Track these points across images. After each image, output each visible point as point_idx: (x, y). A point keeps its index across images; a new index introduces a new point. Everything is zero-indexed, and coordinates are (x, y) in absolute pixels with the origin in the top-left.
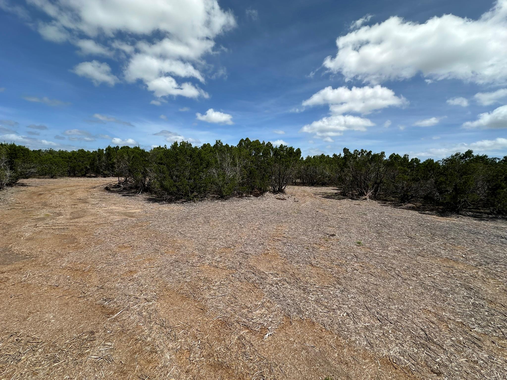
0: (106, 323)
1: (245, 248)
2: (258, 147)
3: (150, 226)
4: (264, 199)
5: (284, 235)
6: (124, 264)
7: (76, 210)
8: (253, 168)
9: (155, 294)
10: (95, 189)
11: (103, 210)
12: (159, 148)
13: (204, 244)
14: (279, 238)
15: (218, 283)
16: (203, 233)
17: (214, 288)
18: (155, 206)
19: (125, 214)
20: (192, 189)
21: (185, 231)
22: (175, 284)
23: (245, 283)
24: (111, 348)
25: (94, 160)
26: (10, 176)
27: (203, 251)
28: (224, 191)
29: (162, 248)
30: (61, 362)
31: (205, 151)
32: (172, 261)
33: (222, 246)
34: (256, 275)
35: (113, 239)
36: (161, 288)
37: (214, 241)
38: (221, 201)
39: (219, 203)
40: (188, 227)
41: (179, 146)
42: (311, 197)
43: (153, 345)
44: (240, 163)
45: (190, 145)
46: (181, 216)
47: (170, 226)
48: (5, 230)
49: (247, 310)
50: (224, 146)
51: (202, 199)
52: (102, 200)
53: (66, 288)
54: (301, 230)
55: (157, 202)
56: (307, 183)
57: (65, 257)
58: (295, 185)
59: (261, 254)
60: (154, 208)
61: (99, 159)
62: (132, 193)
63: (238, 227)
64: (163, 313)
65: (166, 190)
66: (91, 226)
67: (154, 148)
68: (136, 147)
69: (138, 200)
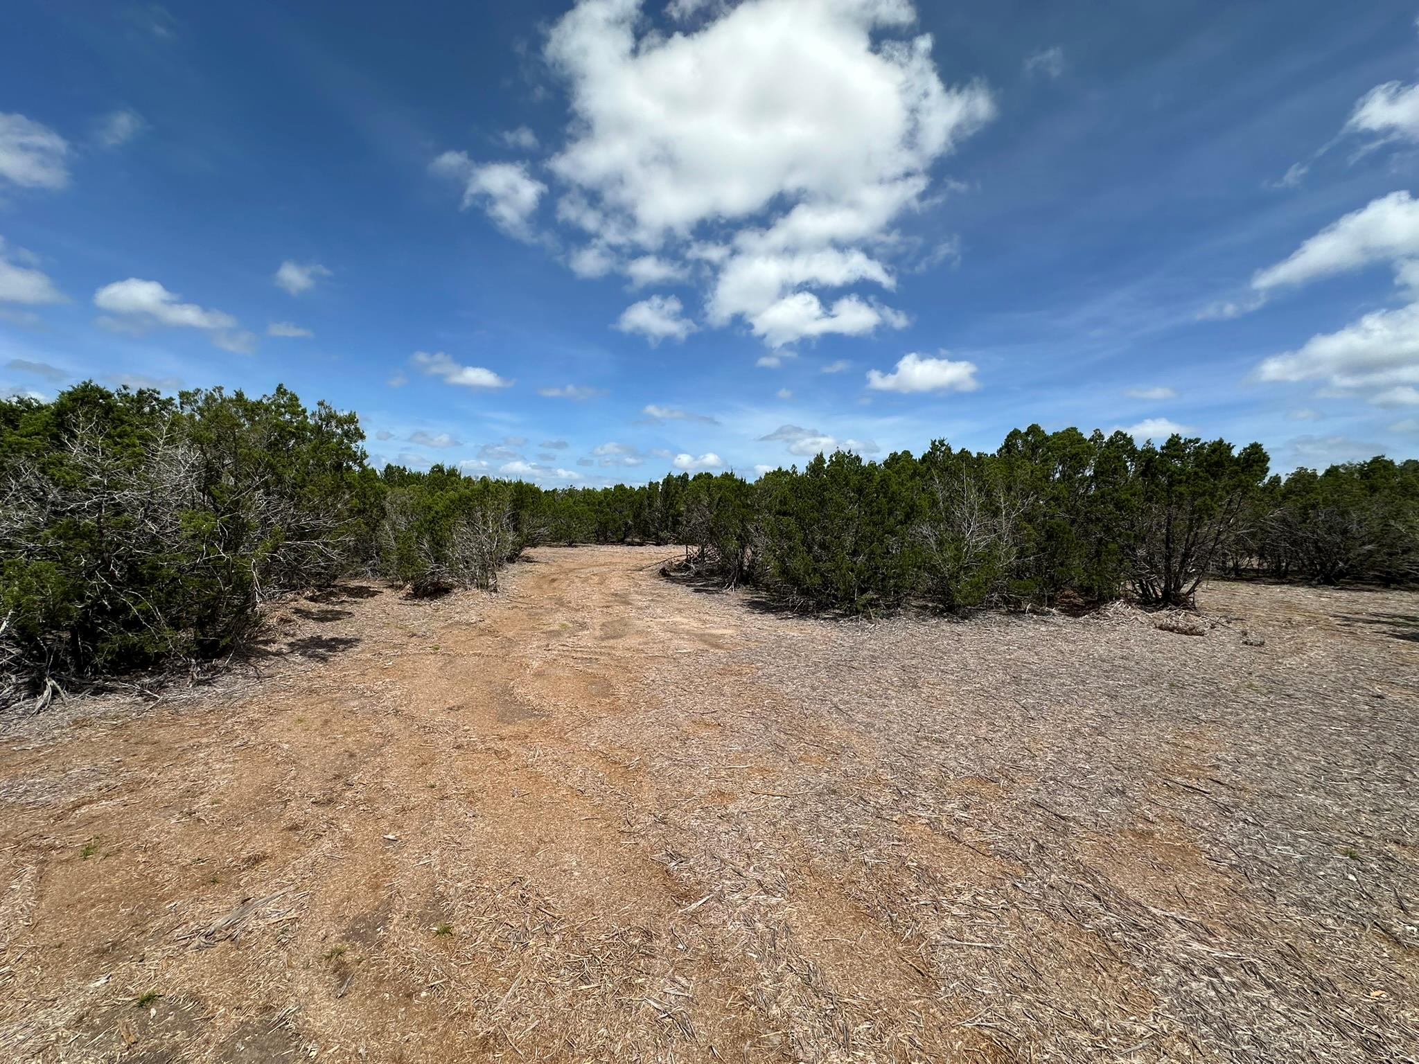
0: (674, 920)
1: (1049, 793)
2: (1074, 452)
3: (759, 677)
4: (1106, 624)
5: (1218, 775)
6: (705, 768)
7: (610, 619)
8: (1057, 520)
9: (783, 875)
10: (641, 573)
11: (657, 624)
12: (779, 473)
13: (907, 752)
14: (1193, 782)
15: (967, 897)
16: (901, 716)
17: (955, 911)
18: (767, 625)
19: (702, 638)
20: (863, 582)
21: (848, 703)
22: (832, 861)
23: (1066, 925)
24: (688, 997)
25: (640, 507)
26: (513, 543)
27: (906, 775)
28: (959, 592)
29: (791, 744)
30: (592, 986)
31: (898, 472)
32: (821, 786)
33: (968, 769)
34: (1108, 908)
35: (682, 698)
36: (797, 862)
37: (938, 748)
38: (949, 621)
39: (943, 630)
40: (857, 692)
41: (828, 466)
42: (1330, 630)
43: (786, 1035)
44: (1013, 506)
45: (858, 459)
46: (835, 658)
47: (807, 683)
48: (504, 650)
49: (1092, 1041)
50: (955, 457)
51: (890, 612)
52: (657, 598)
53: (597, 801)
54: (1298, 767)
55: (772, 613)
56: (1300, 571)
57: (594, 727)
58: (1235, 580)
59: (1121, 832)
60: (765, 627)
61: (650, 506)
62: (713, 585)
63: (1016, 715)
64: (806, 941)
65: (795, 581)
66: (637, 660)
67: (767, 474)
68: (727, 474)
69: (729, 604)
